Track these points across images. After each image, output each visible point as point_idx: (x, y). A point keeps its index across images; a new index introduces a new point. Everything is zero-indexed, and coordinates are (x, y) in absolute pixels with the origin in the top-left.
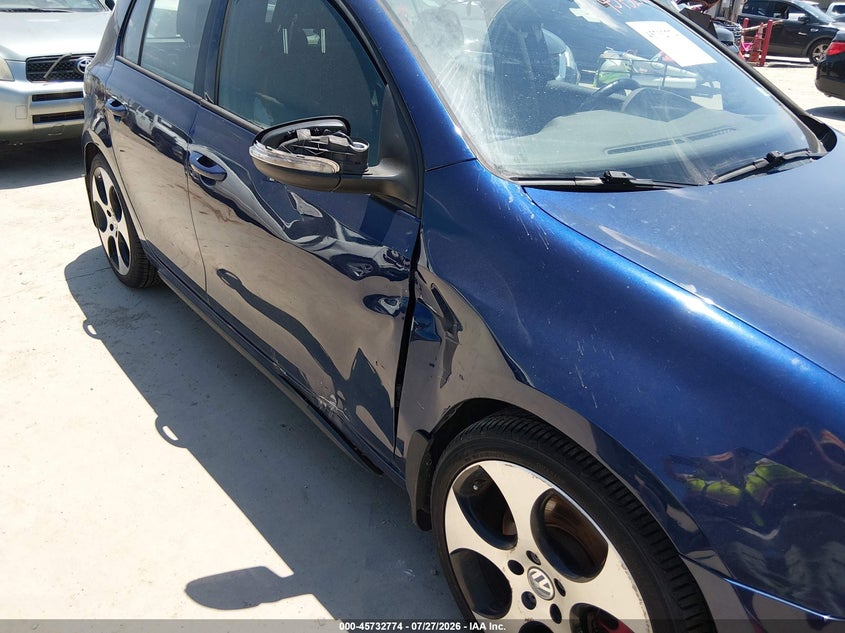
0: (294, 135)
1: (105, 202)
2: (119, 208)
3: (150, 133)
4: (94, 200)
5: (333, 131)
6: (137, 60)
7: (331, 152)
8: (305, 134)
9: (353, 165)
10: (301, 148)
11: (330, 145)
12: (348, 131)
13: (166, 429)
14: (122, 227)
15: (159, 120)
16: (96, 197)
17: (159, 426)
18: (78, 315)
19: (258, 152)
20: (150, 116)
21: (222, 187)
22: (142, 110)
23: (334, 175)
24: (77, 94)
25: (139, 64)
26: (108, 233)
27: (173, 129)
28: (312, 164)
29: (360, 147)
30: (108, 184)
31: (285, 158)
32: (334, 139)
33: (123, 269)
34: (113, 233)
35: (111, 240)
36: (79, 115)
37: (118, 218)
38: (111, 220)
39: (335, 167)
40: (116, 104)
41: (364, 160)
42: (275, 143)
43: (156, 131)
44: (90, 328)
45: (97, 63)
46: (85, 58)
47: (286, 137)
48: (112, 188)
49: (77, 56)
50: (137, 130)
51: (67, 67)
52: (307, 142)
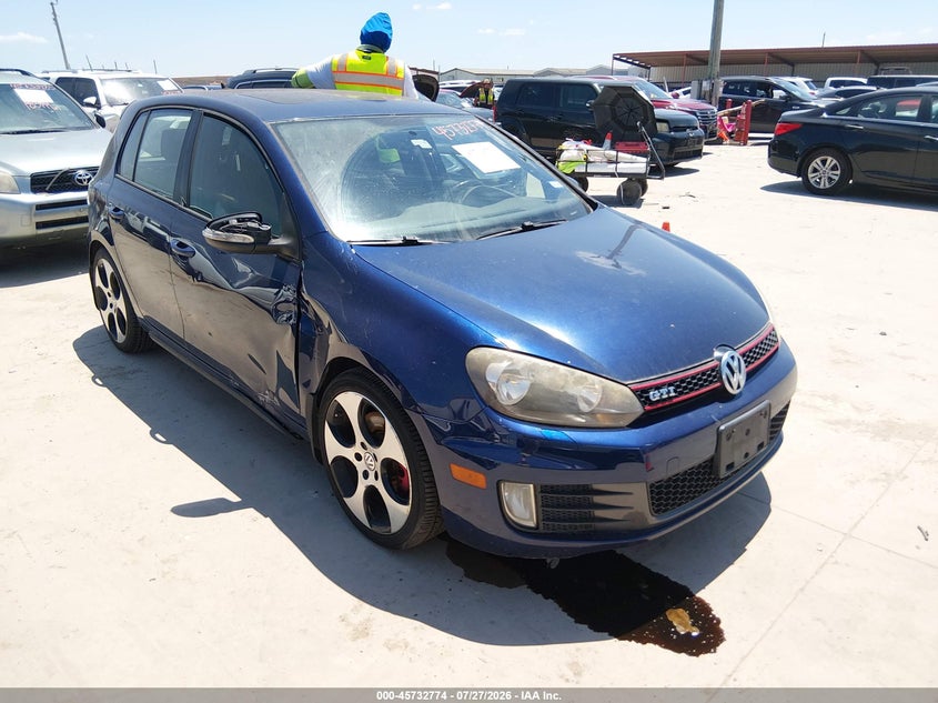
0: (228, 223)
1: (106, 286)
2: (118, 288)
3: (141, 231)
4: (97, 285)
5: (250, 219)
6: (131, 178)
7: (249, 231)
8: (234, 222)
9: (262, 238)
10: (232, 230)
11: (248, 228)
12: (260, 220)
13: (158, 436)
14: (120, 304)
15: (149, 221)
16: (99, 282)
17: (152, 434)
18: (87, 373)
19: (208, 233)
20: (141, 218)
21: (193, 262)
22: (133, 213)
23: (250, 244)
24: (83, 202)
25: (133, 180)
26: (109, 310)
27: (162, 228)
28: (238, 238)
29: (266, 228)
30: (109, 270)
31: (222, 235)
32: (249, 224)
33: (121, 337)
34: (112, 311)
35: (111, 316)
36: (85, 220)
37: (117, 297)
38: (110, 300)
39: (252, 240)
40: (116, 210)
41: (268, 235)
42: (216, 228)
43: (146, 229)
44: (97, 380)
45: (100, 178)
46: (81, 172)
47: (223, 224)
48: (112, 274)
49: (74, 170)
50: (130, 229)
51: (65, 180)
52: (235, 227)
